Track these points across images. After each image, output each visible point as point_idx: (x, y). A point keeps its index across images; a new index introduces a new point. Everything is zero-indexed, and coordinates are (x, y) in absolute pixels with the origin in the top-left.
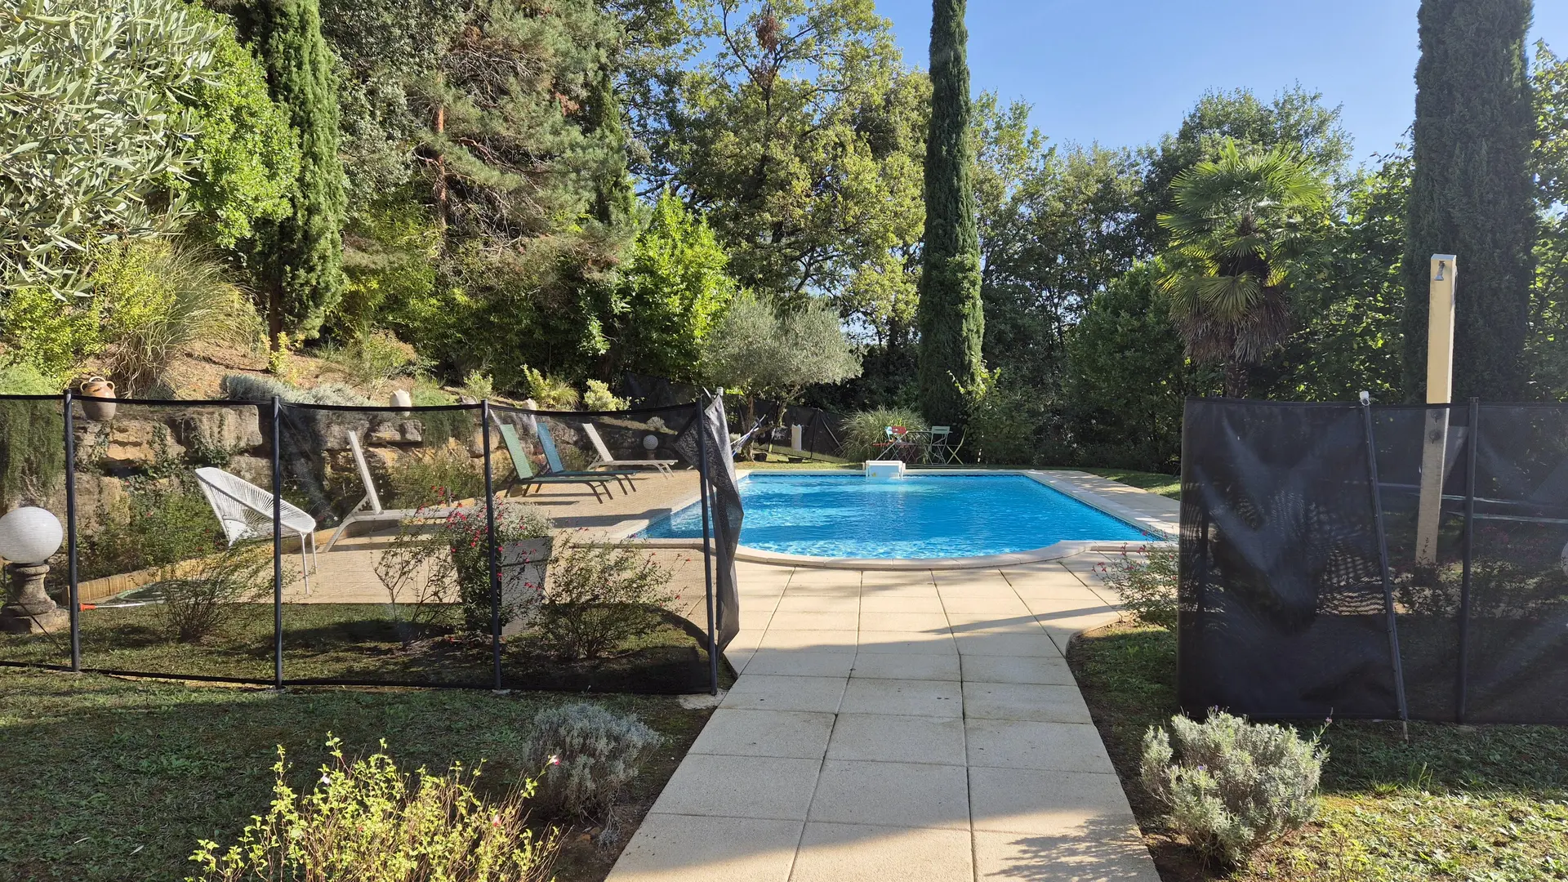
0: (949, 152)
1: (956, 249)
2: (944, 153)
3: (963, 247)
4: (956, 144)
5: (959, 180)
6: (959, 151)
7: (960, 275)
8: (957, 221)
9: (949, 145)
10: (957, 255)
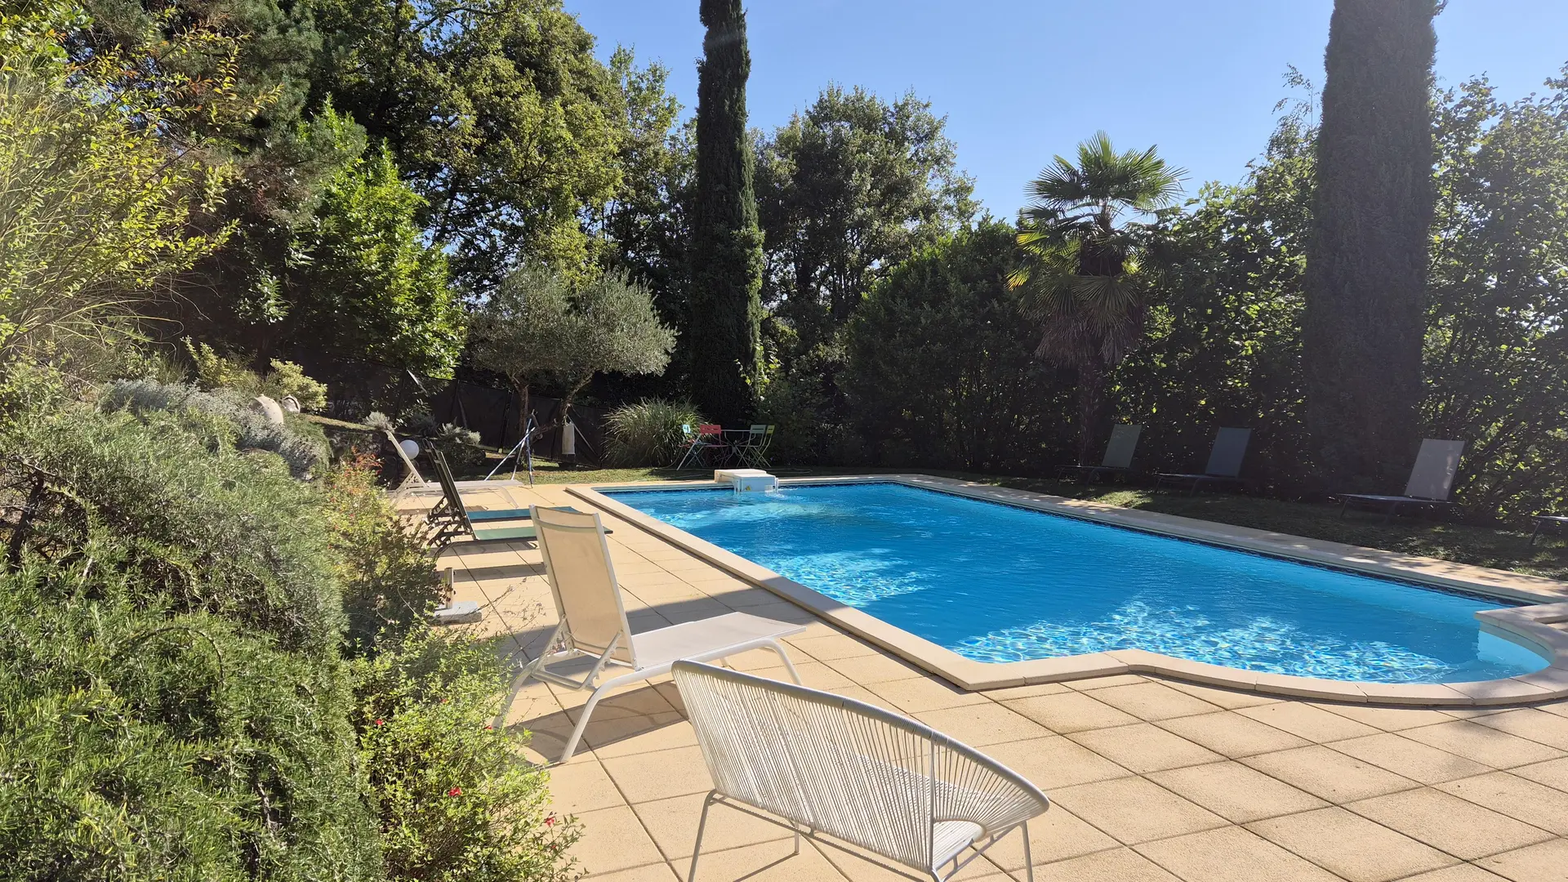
0: (731, 107)
1: (740, 220)
2: (727, 108)
3: (747, 219)
4: (738, 100)
5: (741, 142)
6: (739, 107)
7: (748, 251)
8: (740, 189)
9: (731, 99)
10: (744, 228)
